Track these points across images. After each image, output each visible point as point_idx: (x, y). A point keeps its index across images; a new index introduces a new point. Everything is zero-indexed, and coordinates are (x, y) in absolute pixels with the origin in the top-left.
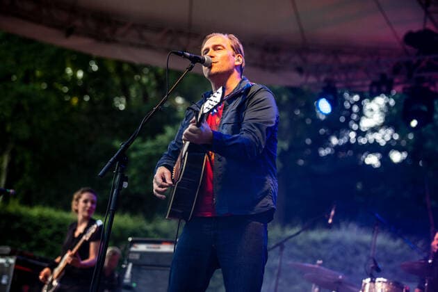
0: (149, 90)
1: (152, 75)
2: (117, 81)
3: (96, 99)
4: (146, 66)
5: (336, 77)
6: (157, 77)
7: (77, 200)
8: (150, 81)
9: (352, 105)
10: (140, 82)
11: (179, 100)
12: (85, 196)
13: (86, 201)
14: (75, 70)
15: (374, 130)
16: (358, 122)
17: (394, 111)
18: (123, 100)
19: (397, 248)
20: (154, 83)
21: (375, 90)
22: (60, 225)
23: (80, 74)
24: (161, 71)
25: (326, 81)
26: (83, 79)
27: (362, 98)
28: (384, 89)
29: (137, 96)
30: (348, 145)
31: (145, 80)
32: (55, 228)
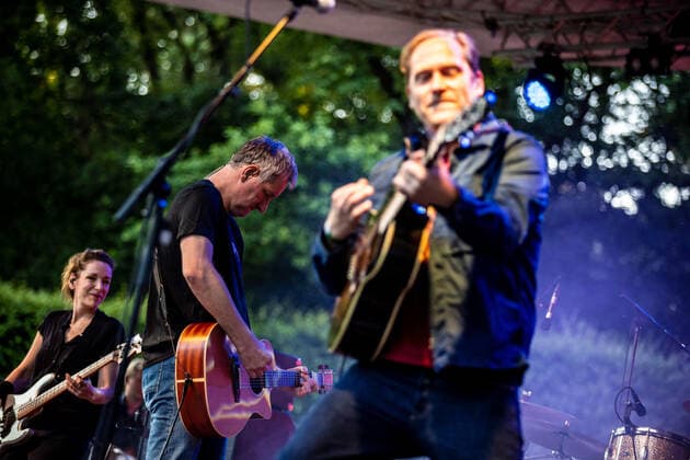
0: (195, 57)
1: (202, 31)
2: (135, 40)
3: (94, 76)
4: (192, 12)
5: (561, 40)
6: (212, 33)
7: (75, 271)
8: (197, 42)
9: (589, 94)
10: (178, 41)
11: (254, 80)
12: (92, 267)
13: (92, 278)
14: (53, 18)
15: (630, 142)
16: (598, 127)
17: (671, 107)
18: (146, 77)
19: (668, 372)
20: (205, 46)
21: (636, 65)
22: (22, 317)
23: (63, 26)
24: (220, 23)
25: (541, 47)
26: (68, 36)
27: (608, 82)
28: (654, 63)
29: (173, 68)
30: (579, 172)
31: (188, 39)
32: (12, 322)
